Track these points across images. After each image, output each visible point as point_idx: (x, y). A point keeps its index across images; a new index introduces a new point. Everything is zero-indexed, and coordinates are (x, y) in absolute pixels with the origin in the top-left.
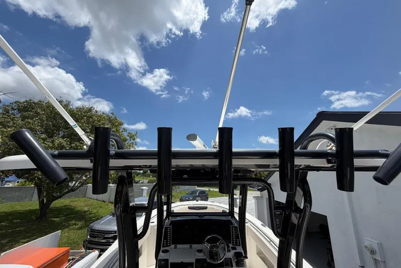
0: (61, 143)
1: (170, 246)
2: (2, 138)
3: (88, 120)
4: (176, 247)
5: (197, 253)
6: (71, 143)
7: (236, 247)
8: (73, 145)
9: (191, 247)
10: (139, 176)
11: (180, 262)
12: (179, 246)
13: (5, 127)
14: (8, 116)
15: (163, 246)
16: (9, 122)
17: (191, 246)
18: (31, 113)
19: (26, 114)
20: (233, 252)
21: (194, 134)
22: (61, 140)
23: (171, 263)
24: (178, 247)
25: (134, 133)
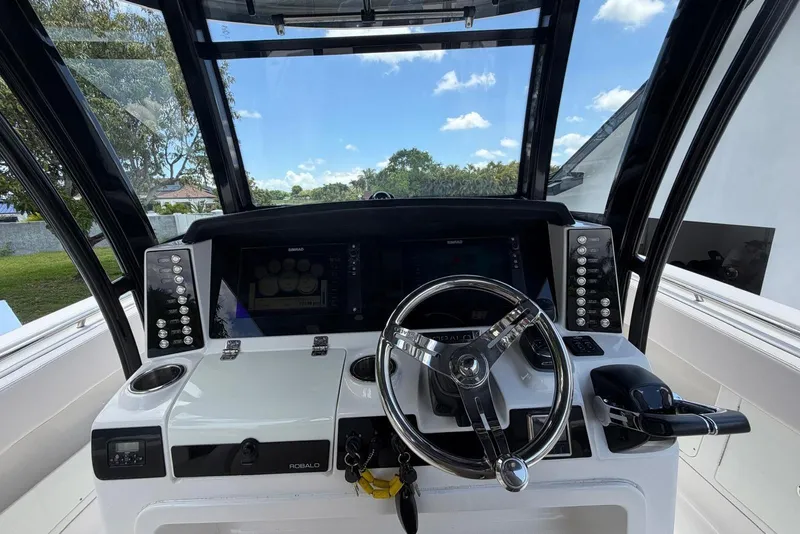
1: (198, 343)
5: (353, 385)
7: (597, 337)
9: (320, 350)
11: (237, 439)
12: (251, 345)
17: (320, 342)
20: (579, 369)
23: (175, 449)
24: (243, 348)
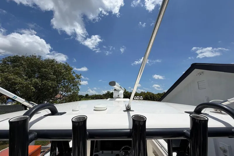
0: (36, 81)
1: (99, 151)
2: (1, 79)
3: (52, 67)
4: (103, 153)
6: (42, 81)
8: (43, 82)
10: (83, 98)
12: (105, 152)
13: (3, 72)
14: (5, 65)
15: (95, 152)
16: (5, 69)
17: (112, 152)
18: (18, 64)
19: (15, 64)
21: (114, 81)
22: (36, 80)
25: (79, 75)
